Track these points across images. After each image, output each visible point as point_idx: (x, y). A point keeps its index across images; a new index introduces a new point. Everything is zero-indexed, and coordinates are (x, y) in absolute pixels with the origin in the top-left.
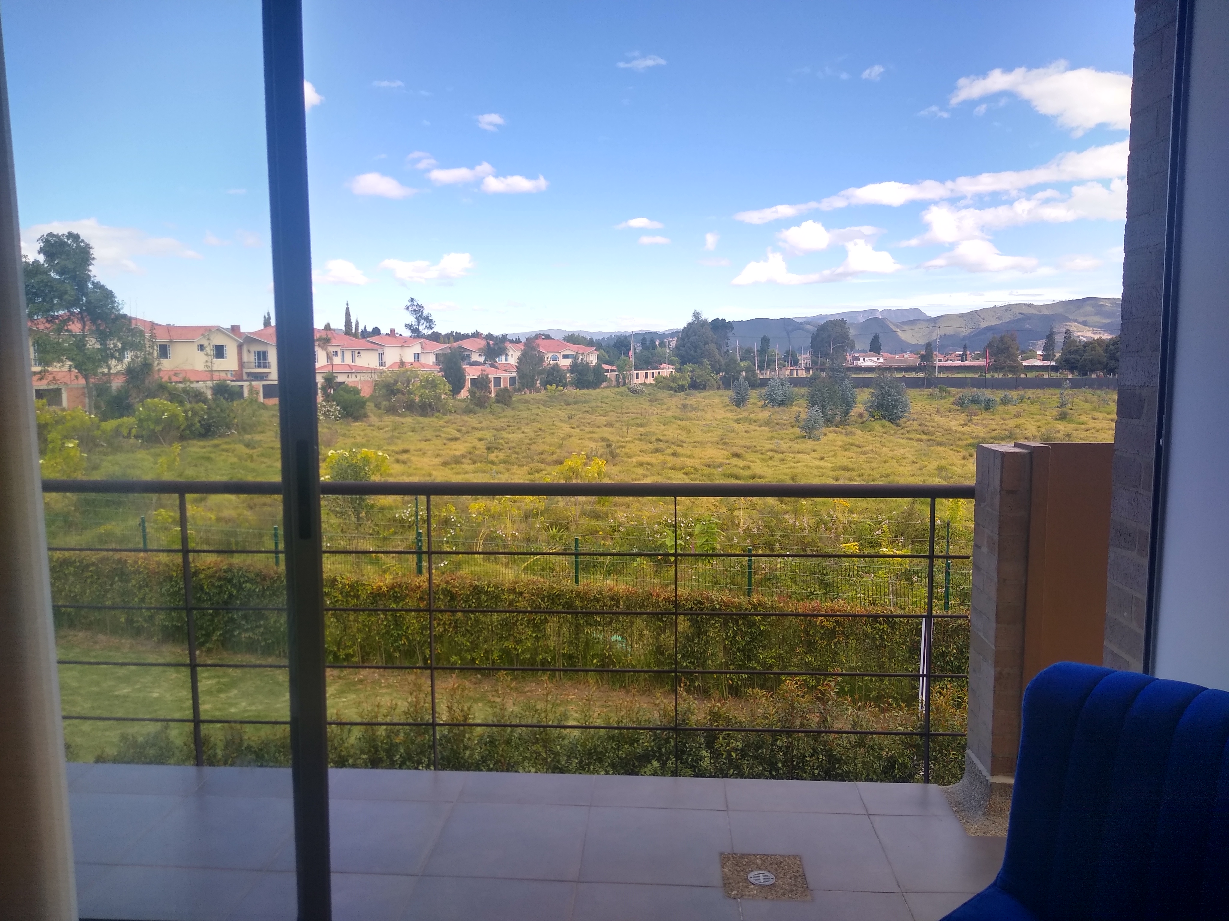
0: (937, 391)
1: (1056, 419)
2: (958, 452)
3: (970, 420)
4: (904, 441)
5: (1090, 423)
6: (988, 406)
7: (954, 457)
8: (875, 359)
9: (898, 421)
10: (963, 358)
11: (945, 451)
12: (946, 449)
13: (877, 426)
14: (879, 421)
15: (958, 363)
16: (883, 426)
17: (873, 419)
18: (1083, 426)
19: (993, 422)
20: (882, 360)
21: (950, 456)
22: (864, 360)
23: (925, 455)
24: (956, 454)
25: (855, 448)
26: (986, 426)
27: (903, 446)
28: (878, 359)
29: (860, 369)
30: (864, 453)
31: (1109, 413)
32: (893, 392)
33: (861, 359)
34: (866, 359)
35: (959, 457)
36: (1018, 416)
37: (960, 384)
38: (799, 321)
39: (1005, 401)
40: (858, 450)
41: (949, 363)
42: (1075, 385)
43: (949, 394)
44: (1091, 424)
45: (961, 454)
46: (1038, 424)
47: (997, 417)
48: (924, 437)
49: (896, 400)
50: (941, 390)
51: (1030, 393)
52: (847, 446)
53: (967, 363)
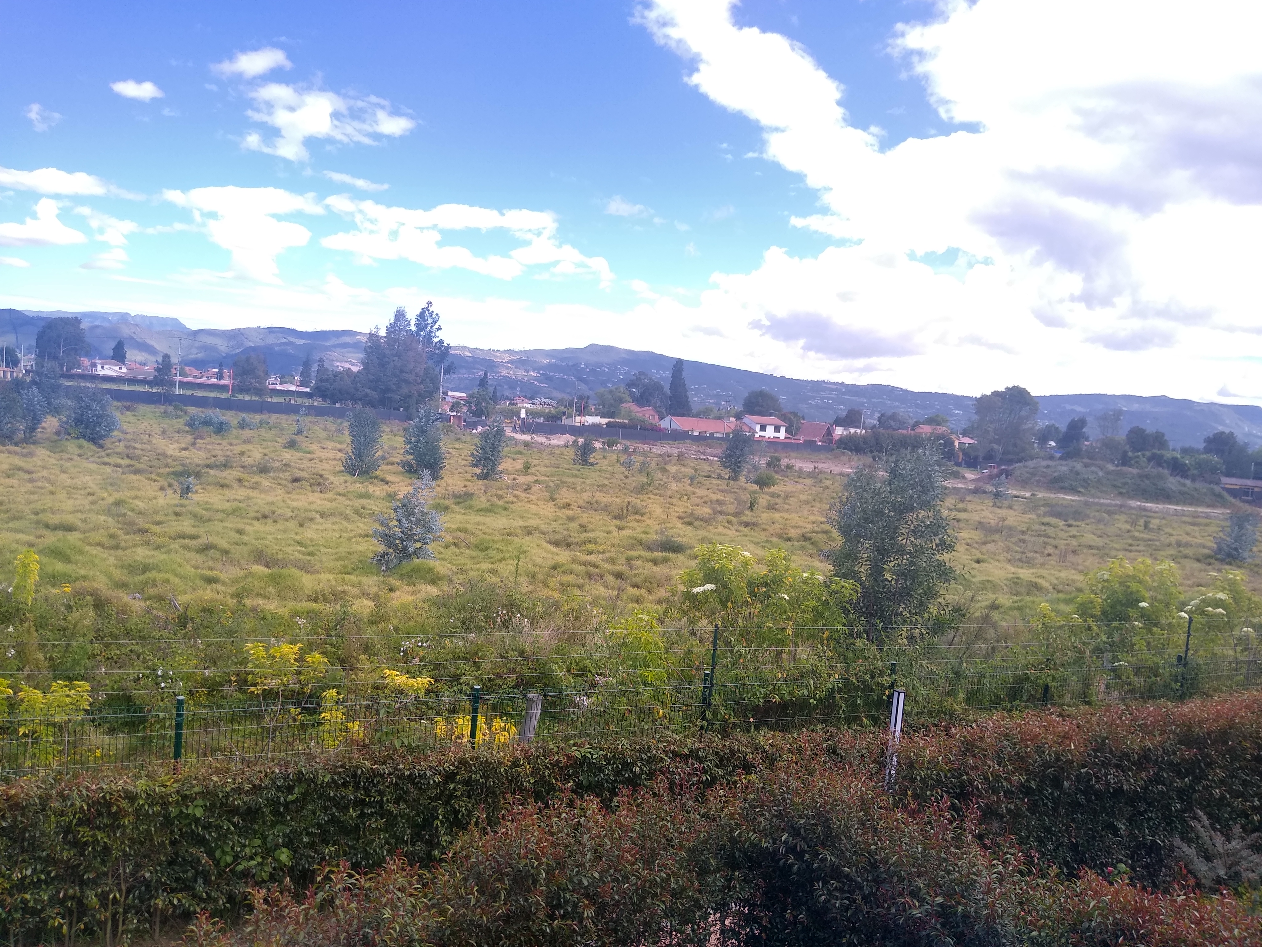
0: (170, 409)
1: (285, 447)
2: (155, 481)
3: (194, 444)
4: (93, 466)
5: (317, 452)
6: (220, 429)
7: (149, 487)
8: (117, 368)
9: (101, 442)
10: (220, 376)
11: (139, 480)
12: (142, 478)
13: (72, 446)
14: (76, 441)
15: (214, 381)
16: (80, 447)
17: (69, 437)
18: (309, 456)
19: (218, 447)
20: (124, 370)
21: (144, 486)
22: (103, 367)
23: (111, 484)
24: (153, 483)
25: (21, 474)
26: (209, 451)
27: (91, 473)
28: (120, 368)
29: (96, 378)
30: (31, 481)
31: (340, 443)
32: (94, 405)
33: (99, 367)
34: (106, 367)
35: (156, 488)
36: (247, 441)
37: (201, 403)
38: (31, 315)
39: (242, 425)
40: (27, 476)
41: (204, 380)
42: (319, 412)
43: (186, 413)
44: (319, 453)
45: (159, 484)
46: (265, 451)
47: (224, 443)
48: (127, 461)
49: (99, 416)
50: (176, 408)
51: (274, 418)
52: (12, 472)
53: (222, 382)
